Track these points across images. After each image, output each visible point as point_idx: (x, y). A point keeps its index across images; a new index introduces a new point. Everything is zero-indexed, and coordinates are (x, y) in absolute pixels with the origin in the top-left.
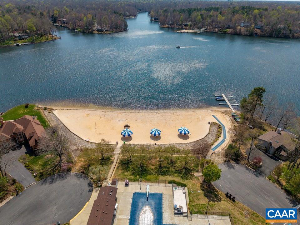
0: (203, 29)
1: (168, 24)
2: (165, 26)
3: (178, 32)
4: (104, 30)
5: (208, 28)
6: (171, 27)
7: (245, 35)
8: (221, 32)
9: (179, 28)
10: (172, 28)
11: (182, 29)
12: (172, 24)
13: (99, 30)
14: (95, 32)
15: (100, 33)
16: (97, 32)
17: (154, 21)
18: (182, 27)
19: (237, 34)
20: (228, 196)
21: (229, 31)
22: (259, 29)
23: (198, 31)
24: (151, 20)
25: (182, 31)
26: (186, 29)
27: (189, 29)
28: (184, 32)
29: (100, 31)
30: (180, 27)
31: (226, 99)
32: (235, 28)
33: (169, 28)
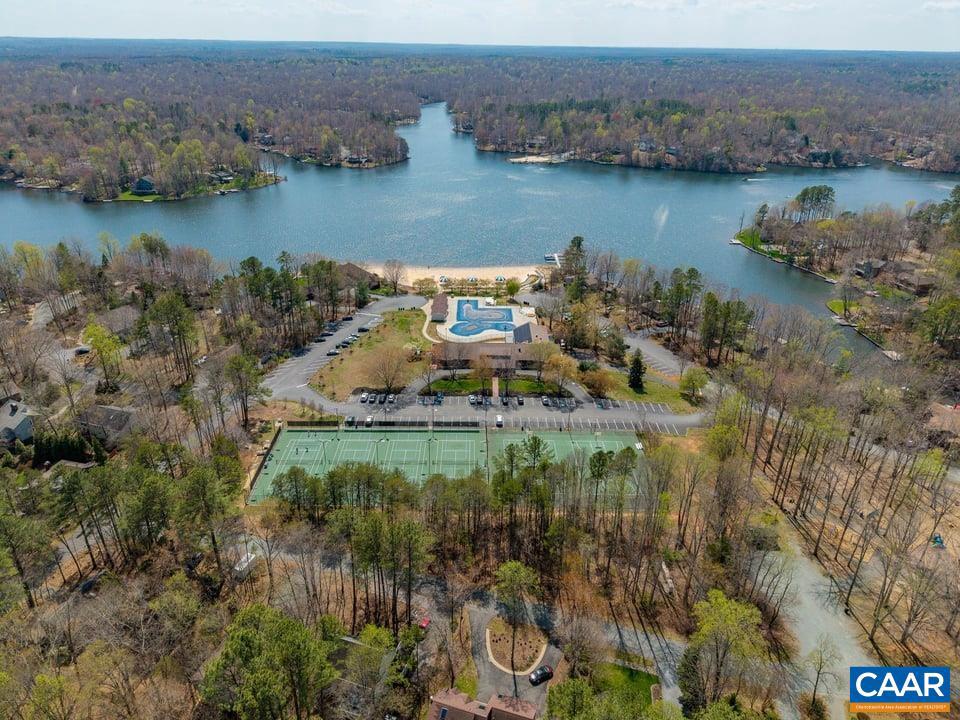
0: (567, 154)
1: (494, 143)
2: (487, 148)
3: (513, 163)
4: (364, 161)
5: (578, 150)
6: (499, 149)
7: (647, 168)
8: (602, 160)
9: (517, 152)
10: (502, 152)
11: (524, 154)
12: (504, 143)
13: (352, 161)
14: (345, 163)
15: (355, 166)
16: (350, 165)
17: (464, 132)
18: (525, 149)
19: (631, 166)
20: (525, 303)
21: (617, 158)
22: (672, 154)
23: (555, 159)
24: (457, 131)
25: (523, 160)
26: (533, 154)
27: (538, 154)
28: (526, 163)
29: (355, 163)
30: (521, 150)
31: (557, 259)
32: (628, 153)
33: (496, 151)
